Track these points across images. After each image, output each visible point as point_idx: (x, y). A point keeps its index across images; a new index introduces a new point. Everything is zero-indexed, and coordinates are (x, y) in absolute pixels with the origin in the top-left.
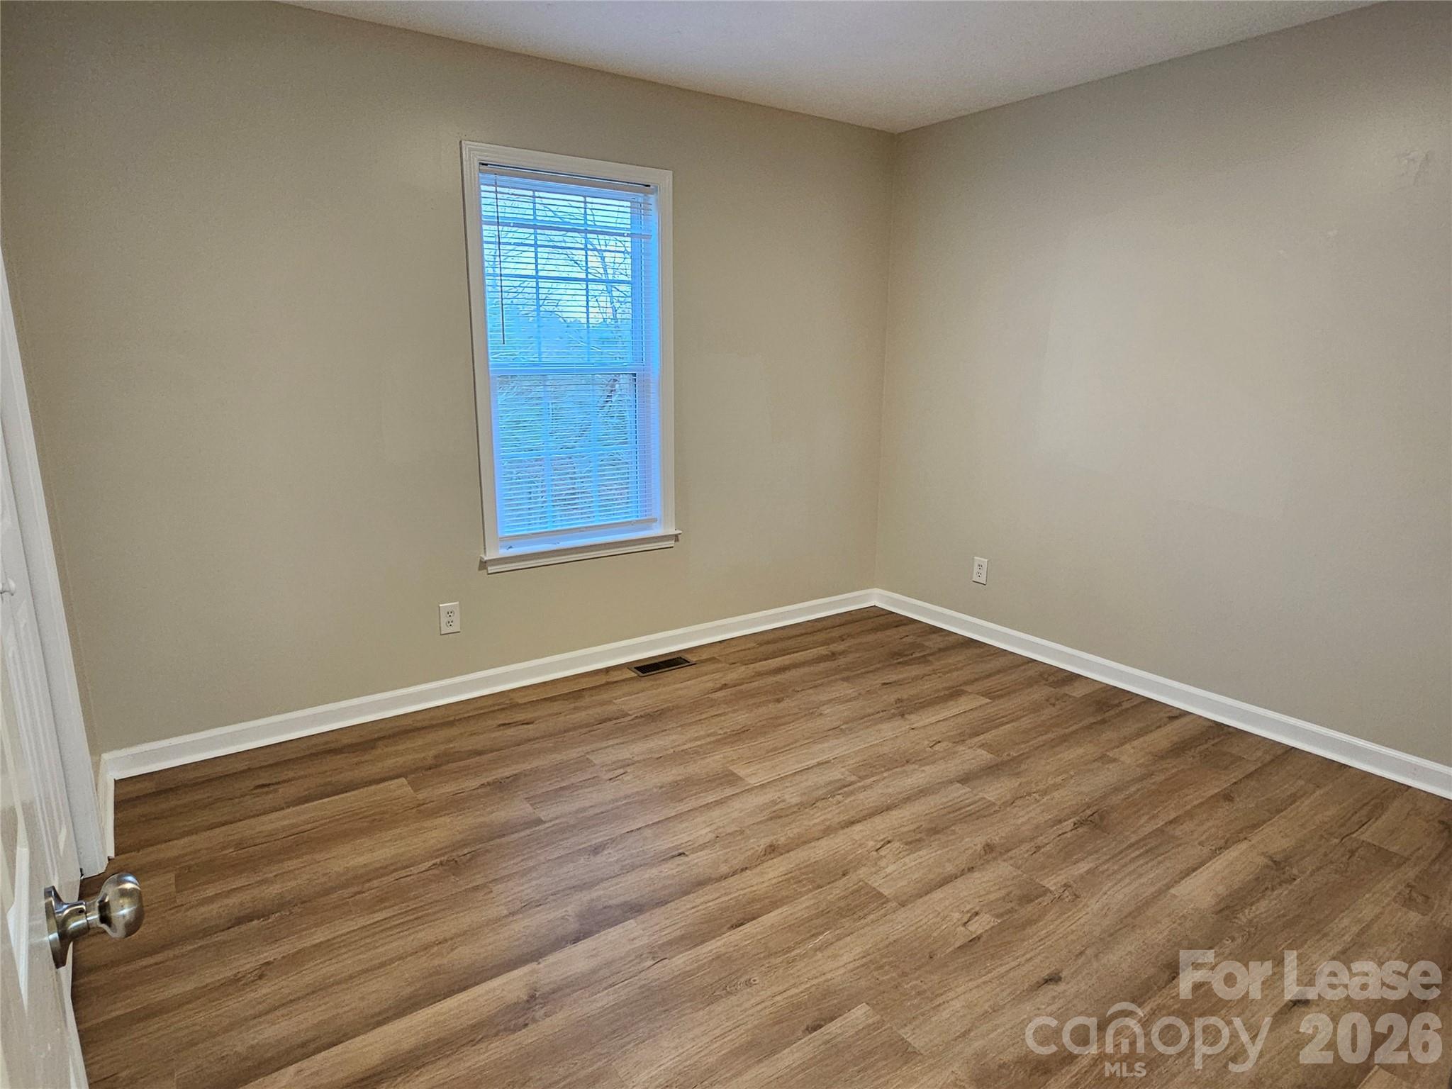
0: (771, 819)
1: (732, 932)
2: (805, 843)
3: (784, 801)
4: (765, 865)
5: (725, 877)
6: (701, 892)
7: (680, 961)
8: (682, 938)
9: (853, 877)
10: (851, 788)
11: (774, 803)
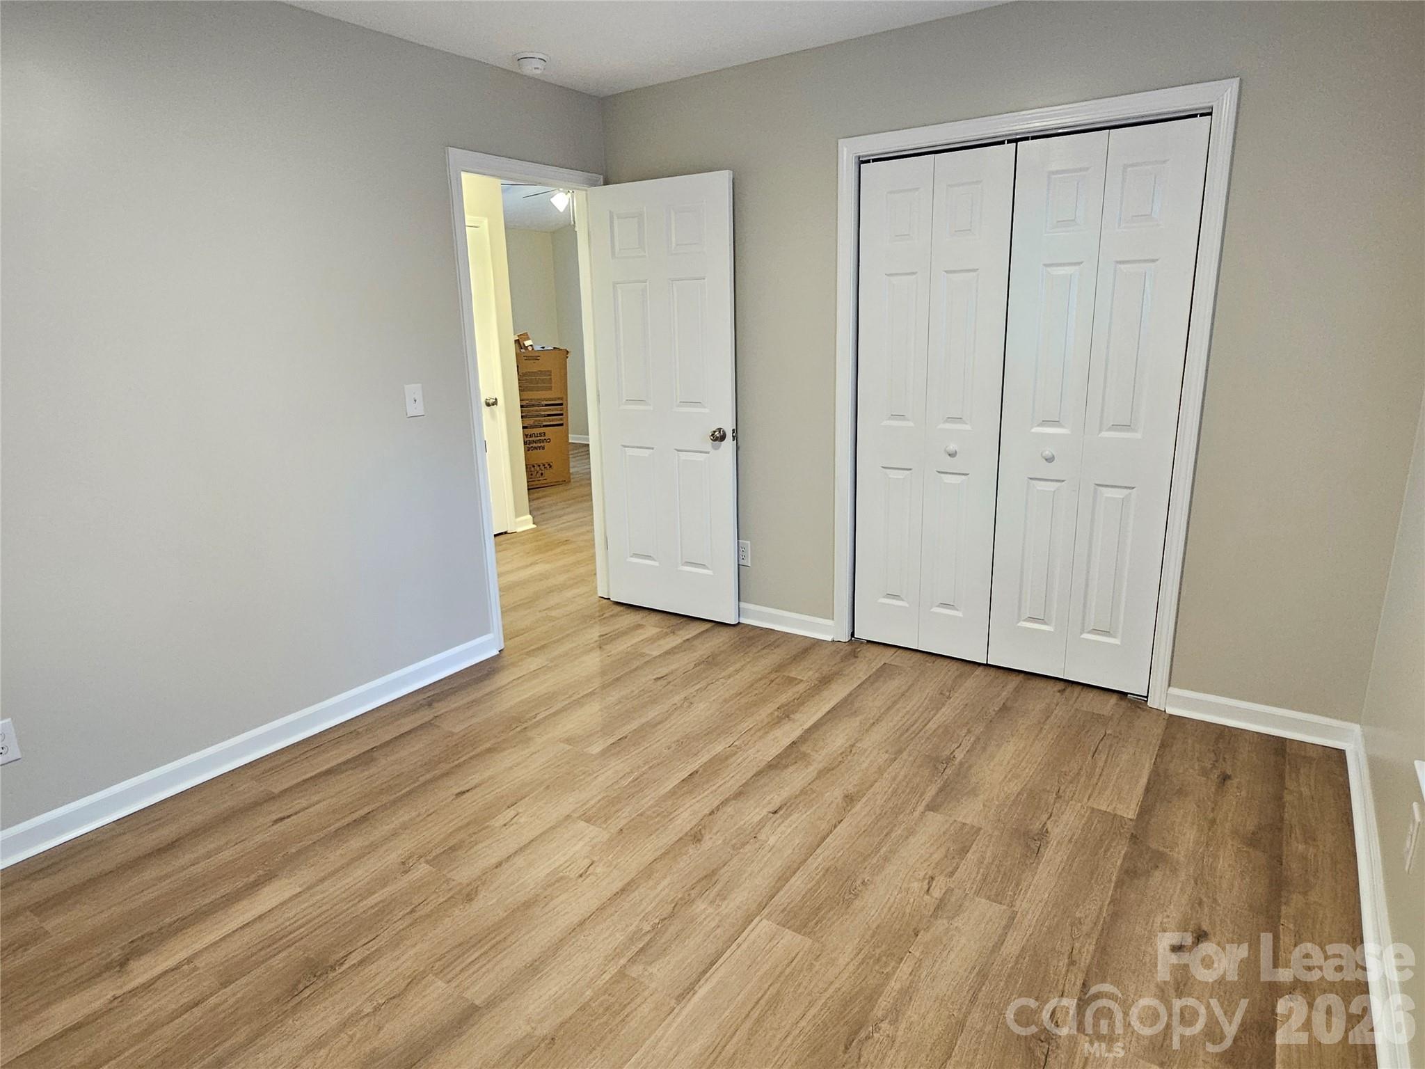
0: (714, 872)
1: (695, 769)
2: (667, 853)
3: (712, 902)
4: (694, 823)
5: (724, 803)
6: (736, 788)
7: (719, 748)
8: (727, 758)
9: (614, 829)
10: (635, 949)
11: (722, 896)
